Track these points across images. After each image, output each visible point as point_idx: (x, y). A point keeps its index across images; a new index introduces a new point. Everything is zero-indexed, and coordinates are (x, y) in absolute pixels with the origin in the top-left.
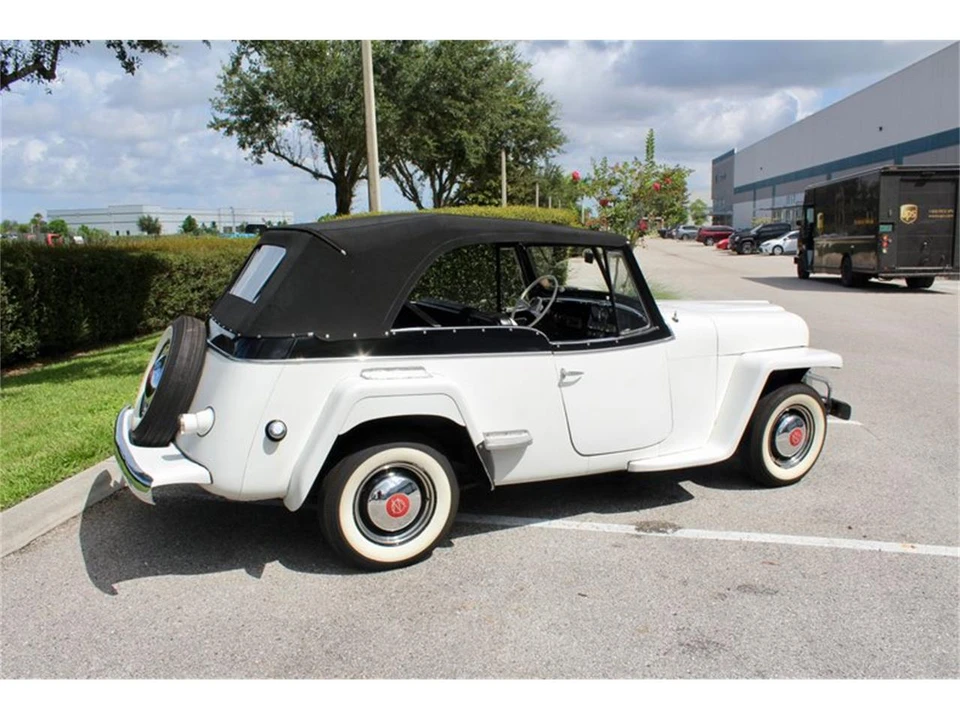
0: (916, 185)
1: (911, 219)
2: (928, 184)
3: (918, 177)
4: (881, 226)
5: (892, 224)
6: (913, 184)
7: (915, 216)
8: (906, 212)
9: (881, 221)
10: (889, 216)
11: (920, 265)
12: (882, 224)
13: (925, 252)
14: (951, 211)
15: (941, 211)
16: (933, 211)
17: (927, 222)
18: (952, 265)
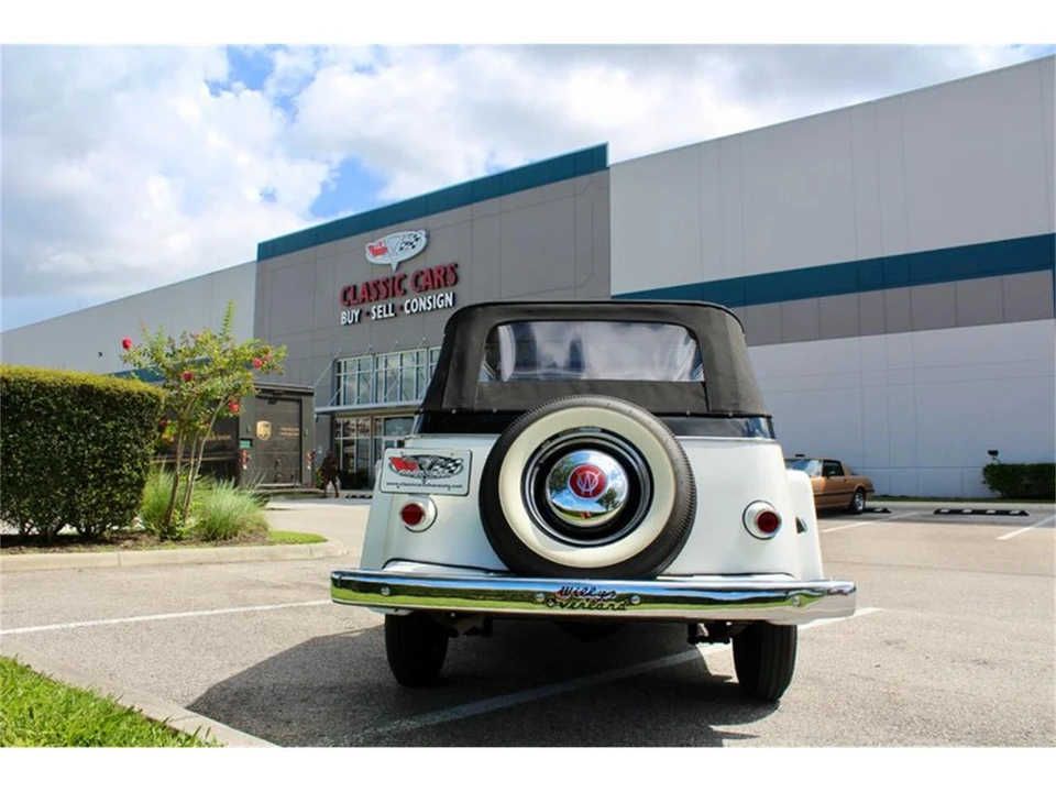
0: (270, 403)
1: (266, 435)
2: (279, 403)
3: (270, 395)
4: (242, 442)
5: (251, 440)
6: (267, 401)
7: (269, 433)
8: (262, 429)
9: (241, 436)
10: (248, 432)
11: (275, 482)
12: (243, 439)
13: (279, 469)
14: (298, 429)
15: (290, 429)
16: (284, 429)
17: (279, 439)
18: (301, 481)
